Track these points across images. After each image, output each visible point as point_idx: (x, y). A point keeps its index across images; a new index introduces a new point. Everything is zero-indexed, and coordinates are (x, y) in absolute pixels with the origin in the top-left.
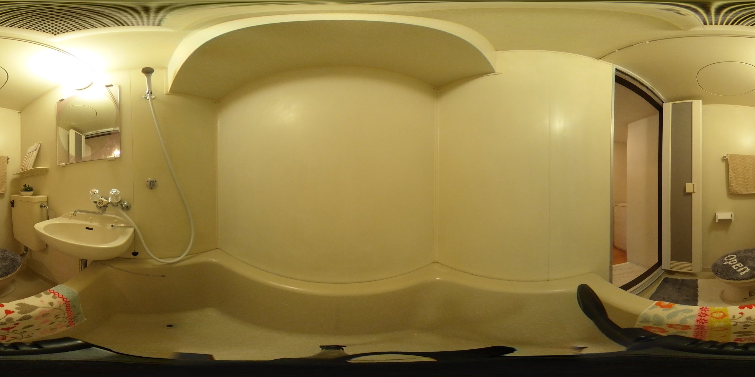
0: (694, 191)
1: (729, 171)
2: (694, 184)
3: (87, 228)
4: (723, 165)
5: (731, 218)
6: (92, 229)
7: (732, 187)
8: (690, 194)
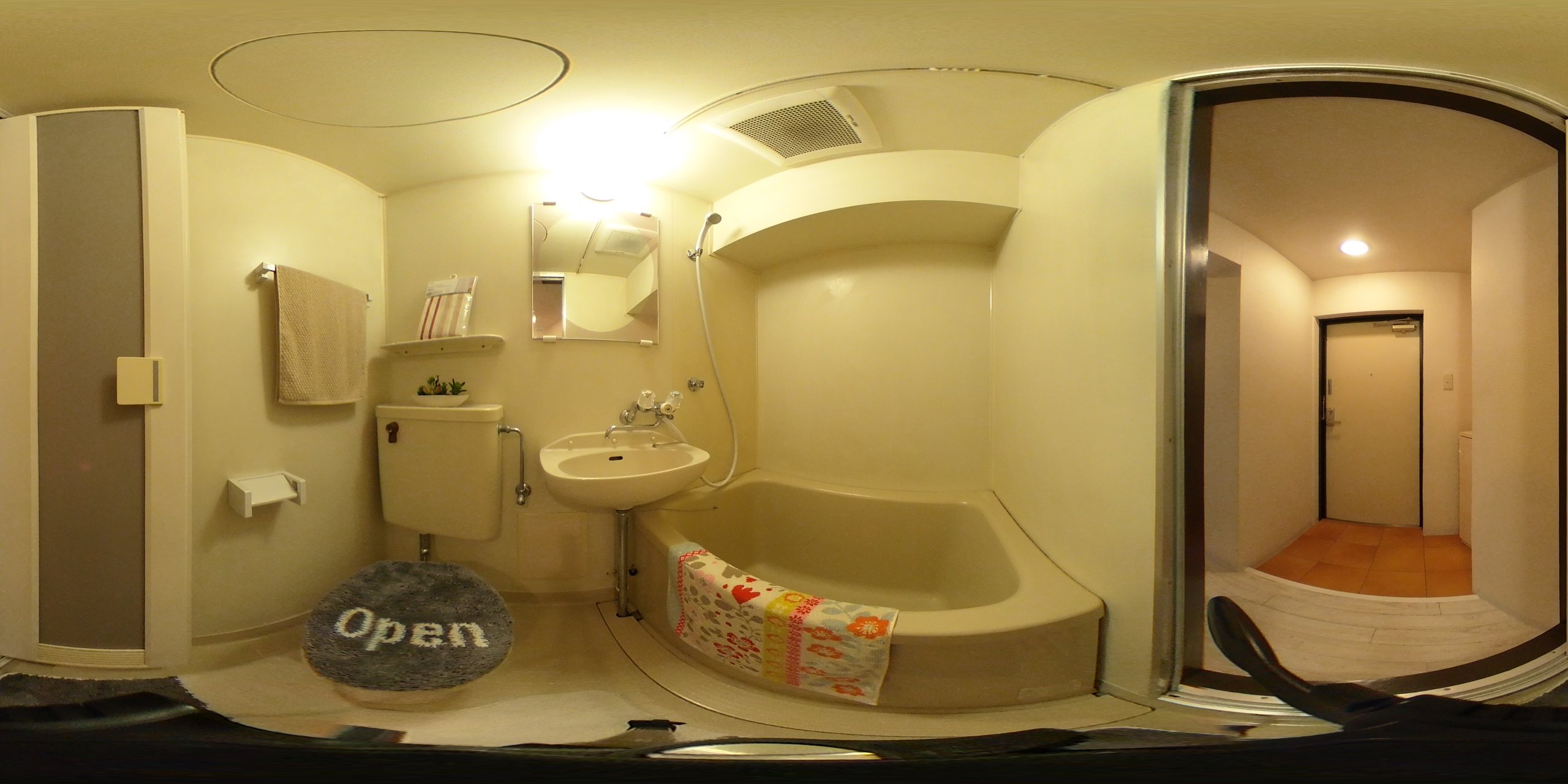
0: (156, 398)
1: (280, 319)
2: (156, 364)
3: (612, 459)
4: (250, 302)
5: (294, 495)
6: (620, 458)
7: (290, 379)
8: (138, 411)
